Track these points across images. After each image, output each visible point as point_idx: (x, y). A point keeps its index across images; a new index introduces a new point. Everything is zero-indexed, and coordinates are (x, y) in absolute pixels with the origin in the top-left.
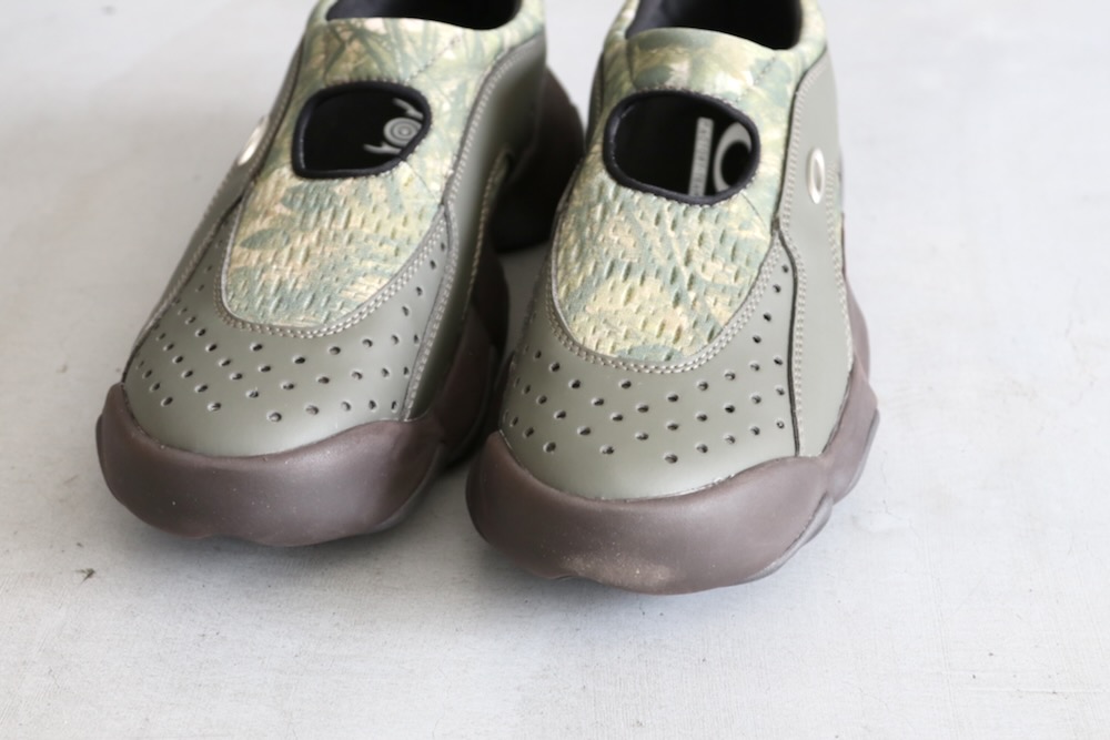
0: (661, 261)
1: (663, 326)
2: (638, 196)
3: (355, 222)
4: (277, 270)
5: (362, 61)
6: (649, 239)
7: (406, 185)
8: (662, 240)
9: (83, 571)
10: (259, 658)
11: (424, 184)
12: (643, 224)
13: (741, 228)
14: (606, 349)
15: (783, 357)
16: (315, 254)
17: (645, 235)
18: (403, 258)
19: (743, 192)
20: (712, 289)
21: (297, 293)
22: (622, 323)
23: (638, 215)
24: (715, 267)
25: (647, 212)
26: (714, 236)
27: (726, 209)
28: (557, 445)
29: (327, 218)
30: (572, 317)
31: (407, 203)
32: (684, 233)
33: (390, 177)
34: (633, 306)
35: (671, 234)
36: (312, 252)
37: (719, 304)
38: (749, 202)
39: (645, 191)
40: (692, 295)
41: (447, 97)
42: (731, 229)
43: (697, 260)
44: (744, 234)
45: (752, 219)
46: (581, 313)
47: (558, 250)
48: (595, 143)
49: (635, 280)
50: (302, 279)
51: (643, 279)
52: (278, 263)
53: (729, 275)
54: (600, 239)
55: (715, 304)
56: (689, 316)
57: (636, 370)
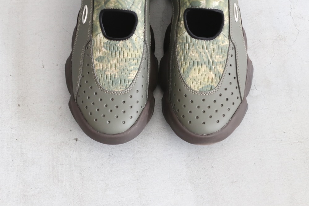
0: (206, 60)
1: (208, 78)
2: (197, 41)
3: (126, 55)
4: (109, 71)
5: (116, 4)
6: (202, 53)
7: (136, 40)
8: (204, 53)
9: (75, 139)
10: (125, 161)
11: (139, 38)
12: (199, 49)
13: (222, 43)
14: (196, 89)
15: (236, 76)
16: (118, 66)
17: (200, 53)
18: (139, 62)
19: (222, 32)
20: (218, 64)
21: (116, 79)
22: (199, 80)
23: (198, 47)
24: (218, 57)
25: (200, 46)
26: (217, 48)
27: (218, 39)
28: (191, 121)
29: (118, 54)
30: (186, 79)
31: (137, 46)
32: (210, 50)
33: (131, 39)
34: (200, 74)
35: (207, 51)
36: (117, 65)
37: (220, 68)
38: (223, 35)
39: (198, 39)
40: (214, 67)
41: (140, 9)
42: (220, 44)
43: (213, 56)
44: (223, 45)
45: (224, 39)
46: (188, 78)
47: (178, 56)
48: (181, 20)
49: (200, 66)
50: (116, 74)
51: (202, 65)
52: (109, 68)
53: (221, 58)
54: (189, 55)
55: (219, 68)
56: (214, 74)
57: (205, 95)
